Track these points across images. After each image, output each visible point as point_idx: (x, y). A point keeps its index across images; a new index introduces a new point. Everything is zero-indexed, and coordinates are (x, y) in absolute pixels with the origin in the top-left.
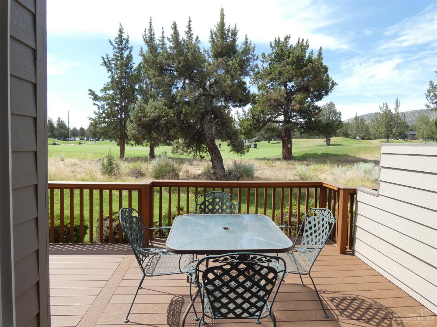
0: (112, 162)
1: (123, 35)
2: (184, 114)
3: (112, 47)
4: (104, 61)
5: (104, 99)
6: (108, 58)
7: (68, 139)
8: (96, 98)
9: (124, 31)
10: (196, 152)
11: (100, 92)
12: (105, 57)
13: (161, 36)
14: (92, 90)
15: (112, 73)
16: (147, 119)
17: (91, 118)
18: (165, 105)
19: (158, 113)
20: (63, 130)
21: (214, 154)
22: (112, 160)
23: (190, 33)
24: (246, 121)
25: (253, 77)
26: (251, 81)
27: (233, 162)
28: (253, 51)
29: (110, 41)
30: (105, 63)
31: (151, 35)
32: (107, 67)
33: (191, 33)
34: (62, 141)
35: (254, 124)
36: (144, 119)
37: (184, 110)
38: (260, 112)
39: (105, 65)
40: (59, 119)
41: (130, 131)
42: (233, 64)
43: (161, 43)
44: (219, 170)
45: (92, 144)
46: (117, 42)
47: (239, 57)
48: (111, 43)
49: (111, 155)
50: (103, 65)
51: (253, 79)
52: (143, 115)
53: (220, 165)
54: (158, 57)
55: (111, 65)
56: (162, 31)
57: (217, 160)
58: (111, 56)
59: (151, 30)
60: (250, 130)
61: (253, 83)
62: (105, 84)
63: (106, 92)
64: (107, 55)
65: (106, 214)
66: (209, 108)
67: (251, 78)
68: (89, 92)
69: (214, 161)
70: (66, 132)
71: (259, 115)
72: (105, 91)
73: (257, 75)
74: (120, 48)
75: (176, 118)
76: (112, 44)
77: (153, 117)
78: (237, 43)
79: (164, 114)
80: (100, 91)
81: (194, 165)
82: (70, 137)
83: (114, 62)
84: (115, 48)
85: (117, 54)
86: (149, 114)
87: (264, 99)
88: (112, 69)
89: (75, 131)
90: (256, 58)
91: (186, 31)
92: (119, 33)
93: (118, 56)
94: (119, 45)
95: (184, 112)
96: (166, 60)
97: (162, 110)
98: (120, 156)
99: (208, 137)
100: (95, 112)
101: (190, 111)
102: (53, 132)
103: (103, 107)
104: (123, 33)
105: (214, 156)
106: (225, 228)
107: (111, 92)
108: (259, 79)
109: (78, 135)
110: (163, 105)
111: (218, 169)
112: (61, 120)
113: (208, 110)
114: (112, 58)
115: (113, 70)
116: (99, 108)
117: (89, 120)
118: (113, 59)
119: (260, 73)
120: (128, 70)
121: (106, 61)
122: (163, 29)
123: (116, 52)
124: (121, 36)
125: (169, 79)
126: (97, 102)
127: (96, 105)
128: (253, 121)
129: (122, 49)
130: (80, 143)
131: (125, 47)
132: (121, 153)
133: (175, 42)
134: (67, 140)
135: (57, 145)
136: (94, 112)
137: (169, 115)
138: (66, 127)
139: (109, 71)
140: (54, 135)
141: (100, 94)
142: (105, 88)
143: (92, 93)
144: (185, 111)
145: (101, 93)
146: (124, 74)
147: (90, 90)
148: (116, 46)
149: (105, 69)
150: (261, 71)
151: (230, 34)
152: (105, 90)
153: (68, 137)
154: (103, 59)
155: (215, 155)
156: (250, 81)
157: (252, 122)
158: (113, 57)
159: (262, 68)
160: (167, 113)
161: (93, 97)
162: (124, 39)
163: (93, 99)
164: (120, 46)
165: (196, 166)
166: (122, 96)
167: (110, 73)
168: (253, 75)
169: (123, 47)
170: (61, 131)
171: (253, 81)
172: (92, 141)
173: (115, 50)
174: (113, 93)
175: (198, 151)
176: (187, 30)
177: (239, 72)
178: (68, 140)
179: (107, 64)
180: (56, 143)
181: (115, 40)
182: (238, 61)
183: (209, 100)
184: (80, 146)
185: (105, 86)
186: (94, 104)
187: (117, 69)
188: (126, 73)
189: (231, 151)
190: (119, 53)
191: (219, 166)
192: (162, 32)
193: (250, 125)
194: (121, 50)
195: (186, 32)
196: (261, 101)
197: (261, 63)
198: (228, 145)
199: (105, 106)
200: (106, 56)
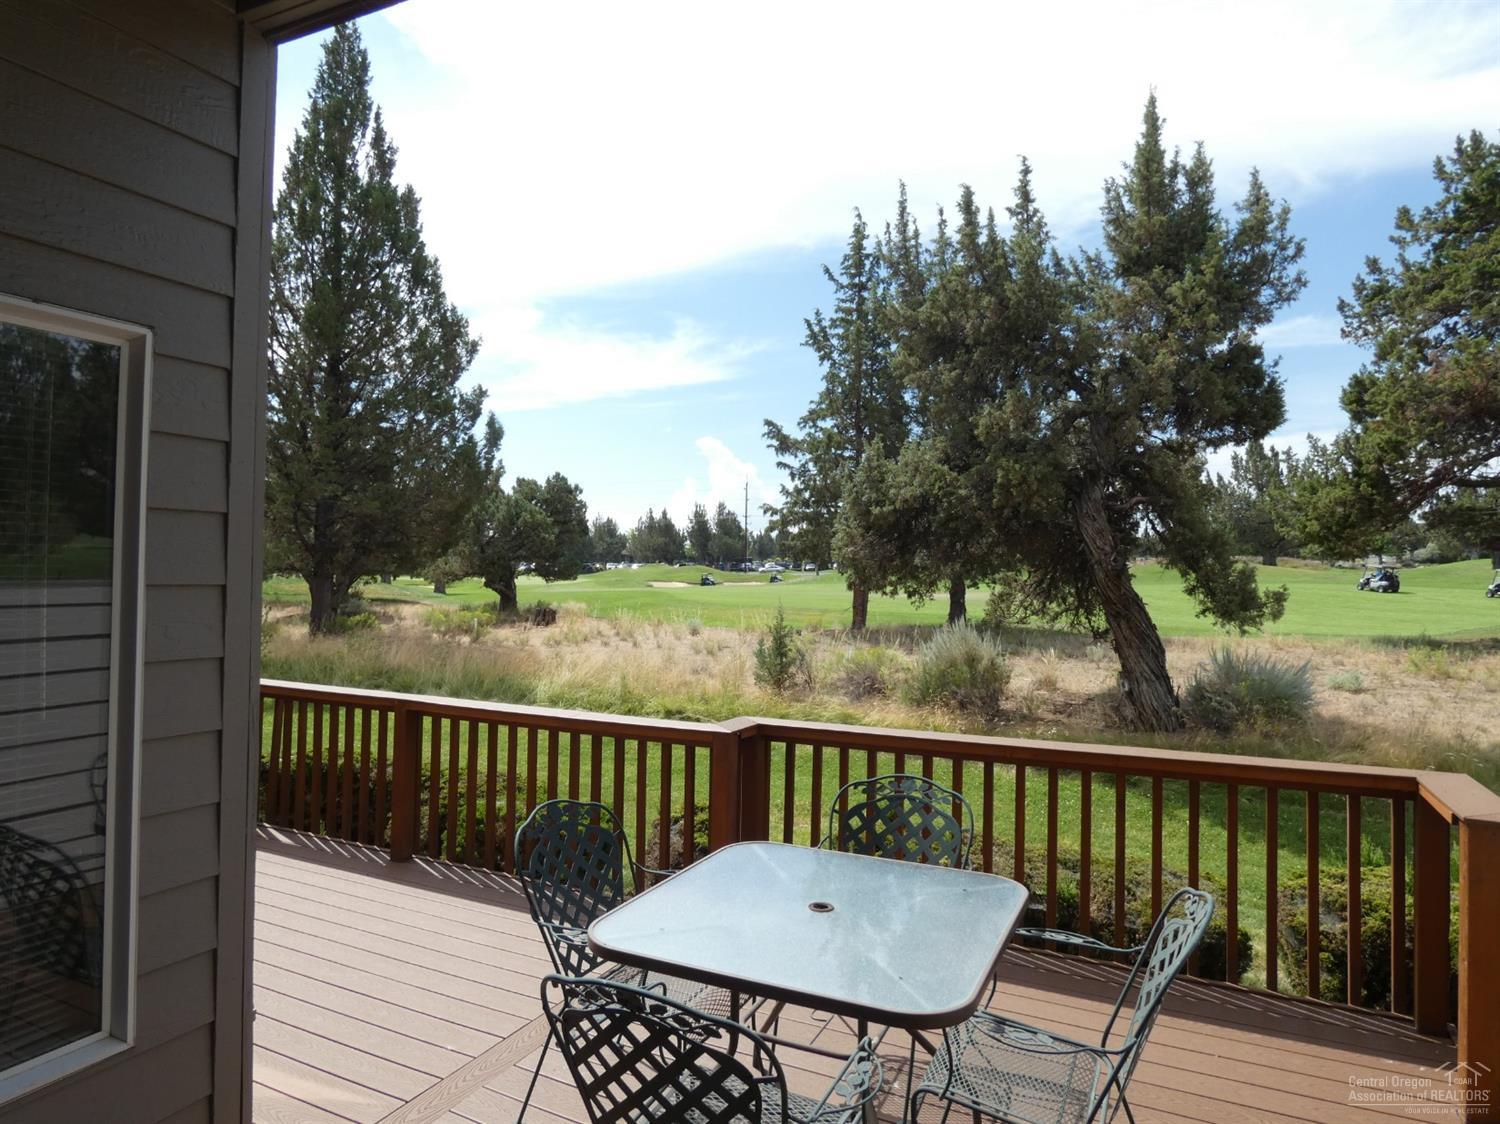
0: (786, 646)
1: (865, 243)
2: (1002, 486)
3: (833, 286)
4: (812, 330)
5: (812, 445)
6: (820, 321)
7: (743, 566)
8: (785, 445)
9: (866, 233)
10: (1077, 615)
11: (798, 429)
12: (813, 321)
13: (936, 235)
14: (775, 421)
15: (833, 364)
16: (885, 509)
17: (771, 508)
18: (946, 460)
19: (921, 486)
20: (730, 541)
21: (1123, 625)
22: (787, 641)
23: (1027, 211)
24: (1323, 487)
25: (1358, 309)
26: (1349, 325)
27: (1220, 656)
28: (1282, 227)
29: (827, 271)
30: (813, 336)
31: (905, 240)
32: (819, 350)
33: (1031, 208)
34: (728, 573)
35: (1362, 498)
36: (876, 510)
37: (1000, 473)
38: (1382, 449)
39: (813, 344)
40: (721, 507)
41: (840, 549)
42: (1185, 292)
43: (936, 259)
44: (1144, 686)
45: (805, 582)
46: (847, 268)
47: (1212, 262)
48: (830, 274)
49: (784, 623)
50: (807, 343)
51: (1357, 316)
52: (874, 495)
53: (1147, 664)
54: (921, 309)
55: (828, 340)
56: (938, 219)
57: (1139, 648)
58: (829, 314)
59: (903, 226)
60: (1345, 523)
61: (1360, 332)
62: (812, 402)
63: (815, 426)
64: (817, 313)
65: (677, 808)
66: (1102, 457)
67: (1346, 317)
68: (766, 429)
69: (1127, 651)
70: (739, 545)
71: (1380, 461)
72: (814, 421)
73: (1375, 301)
74: (854, 286)
75: (975, 502)
76: (831, 278)
77: (906, 501)
78: (1215, 207)
79: (940, 488)
80: (799, 424)
81: (1093, 661)
82: (750, 561)
83: (840, 331)
84: (842, 287)
85: (848, 305)
86: (892, 491)
87: (1400, 394)
88: (832, 352)
89: (766, 541)
90: (1291, 251)
91: (1013, 206)
92: (853, 239)
93: (848, 312)
94: (853, 276)
95: (999, 481)
96: (945, 312)
97: (932, 478)
98: (854, 623)
99: (1099, 562)
100: (784, 487)
101: (1019, 476)
102: (706, 546)
103: (803, 472)
104: (864, 237)
105: (1127, 633)
106: (820, 907)
107: (828, 424)
108: (1386, 314)
109: (773, 553)
110: (940, 461)
111: (1141, 679)
112: (726, 511)
113: (1097, 464)
114: (832, 319)
115: (835, 355)
116: (793, 476)
117: (765, 512)
118: (834, 323)
119: (1389, 289)
120: (879, 350)
121: (816, 329)
122: (941, 212)
123: (843, 301)
124: (858, 248)
125: (953, 374)
126: (788, 459)
127: (785, 466)
128: (1358, 486)
129: (862, 287)
130: (773, 579)
131: (869, 280)
132: (856, 614)
133: (968, 250)
134: (741, 570)
135: (713, 584)
136: (780, 489)
137: (952, 494)
138: (740, 527)
139: (822, 359)
140: (709, 555)
141: (797, 434)
142: (812, 412)
143: (774, 431)
144: (1002, 477)
145: (801, 429)
146: (869, 363)
147: (768, 423)
148: (845, 280)
149: (812, 355)
150: (1391, 280)
151: (1181, 182)
152: (813, 417)
153: (744, 561)
154: (809, 325)
155: (1131, 628)
156: (1343, 325)
157: (1349, 489)
158: (835, 316)
159: (1399, 269)
160: (948, 486)
161: (775, 443)
162: (867, 256)
163: (777, 450)
164: (857, 280)
165: (1101, 665)
166: (860, 431)
167: (827, 364)
168: (1355, 303)
169: (864, 279)
170: (726, 543)
171: (1360, 327)
172: (810, 570)
173: (841, 295)
174: (835, 426)
175: (1081, 611)
176: (1014, 201)
177: (1213, 315)
178: (744, 570)
179: (818, 339)
180: (711, 578)
181: (843, 263)
182: (1208, 278)
183: (1101, 432)
184: (775, 586)
185: (813, 406)
186: (780, 464)
187: (845, 351)
188: (875, 358)
189: (1203, 612)
190: (852, 301)
191: (1146, 668)
192: (940, 225)
193: (1343, 503)
194: (860, 291)
195: (1009, 210)
196: (1385, 404)
197: (1395, 249)
198: (1191, 591)
199: (811, 465)
200: (814, 316)
